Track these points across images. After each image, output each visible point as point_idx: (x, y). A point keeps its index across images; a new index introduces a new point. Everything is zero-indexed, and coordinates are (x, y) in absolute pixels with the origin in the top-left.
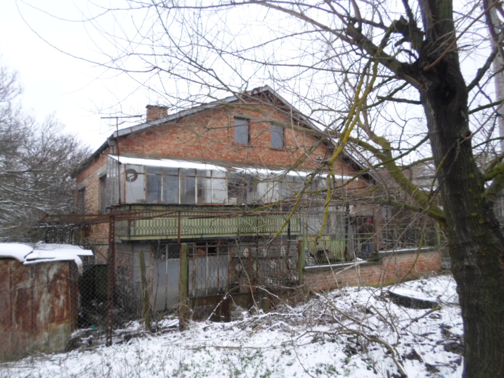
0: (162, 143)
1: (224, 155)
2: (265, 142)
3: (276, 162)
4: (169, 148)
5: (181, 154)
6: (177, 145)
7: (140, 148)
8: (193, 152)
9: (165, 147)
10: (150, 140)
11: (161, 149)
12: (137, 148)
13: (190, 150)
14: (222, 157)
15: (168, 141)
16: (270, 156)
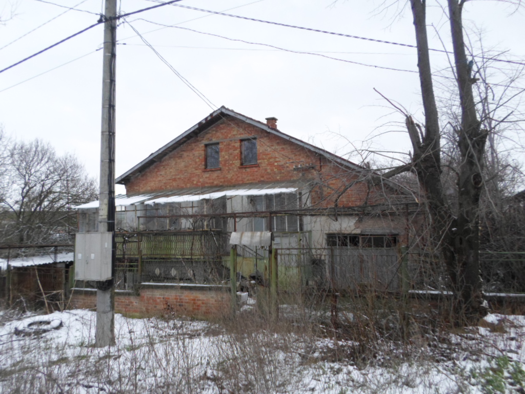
0: (150, 181)
1: (195, 182)
2: (234, 162)
3: (246, 180)
4: (155, 184)
5: (163, 187)
6: (160, 180)
7: (137, 188)
8: (171, 184)
9: (152, 184)
10: (143, 180)
11: (150, 187)
12: (136, 188)
13: (170, 183)
14: (194, 184)
15: (154, 179)
16: (239, 175)
